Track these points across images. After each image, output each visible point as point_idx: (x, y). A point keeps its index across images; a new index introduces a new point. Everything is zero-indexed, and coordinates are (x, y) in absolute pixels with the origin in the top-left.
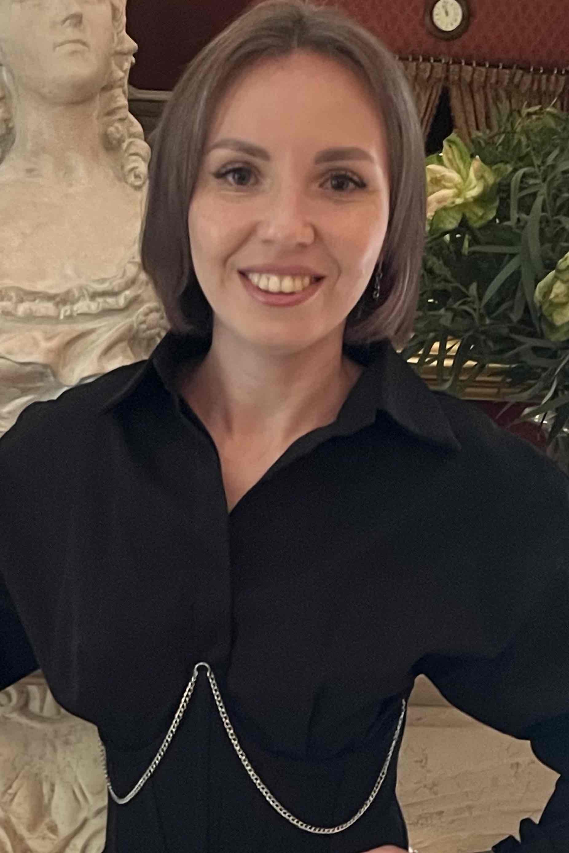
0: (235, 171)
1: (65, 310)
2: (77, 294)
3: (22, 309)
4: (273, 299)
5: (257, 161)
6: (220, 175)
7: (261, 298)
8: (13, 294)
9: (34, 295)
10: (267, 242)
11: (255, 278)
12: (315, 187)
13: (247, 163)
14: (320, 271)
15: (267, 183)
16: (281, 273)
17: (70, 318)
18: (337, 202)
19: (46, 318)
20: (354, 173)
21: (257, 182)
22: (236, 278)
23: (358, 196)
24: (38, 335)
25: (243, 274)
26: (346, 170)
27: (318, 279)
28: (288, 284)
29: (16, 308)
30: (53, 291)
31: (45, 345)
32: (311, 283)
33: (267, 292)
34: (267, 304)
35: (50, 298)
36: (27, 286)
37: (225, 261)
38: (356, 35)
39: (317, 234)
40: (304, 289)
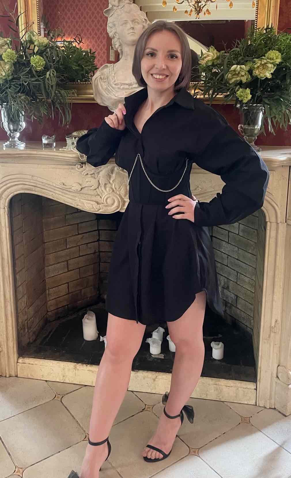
0: (151, 54)
1: (131, 87)
2: (133, 83)
3: (122, 87)
4: (158, 80)
5: (155, 52)
6: (147, 54)
7: (156, 80)
8: (120, 84)
9: (124, 84)
10: (157, 68)
11: (154, 75)
12: (167, 57)
13: (153, 52)
14: (168, 74)
15: (157, 56)
16: (160, 75)
17: (131, 88)
18: (171, 61)
19: (127, 89)
20: (175, 55)
21: (155, 56)
22: (150, 75)
23: (176, 59)
24: (124, 92)
25: (152, 75)
26: (174, 54)
27: (167, 76)
28: (161, 77)
29: (120, 87)
30: (128, 83)
31: (125, 94)
32: (166, 77)
33: (156, 78)
34: (157, 81)
35: (127, 84)
36: (123, 82)
37: (148, 72)
38: (176, 27)
39: (167, 67)
40: (164, 78)
